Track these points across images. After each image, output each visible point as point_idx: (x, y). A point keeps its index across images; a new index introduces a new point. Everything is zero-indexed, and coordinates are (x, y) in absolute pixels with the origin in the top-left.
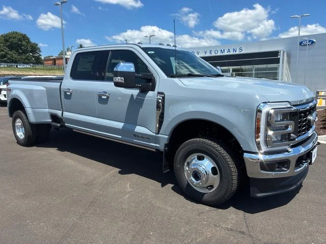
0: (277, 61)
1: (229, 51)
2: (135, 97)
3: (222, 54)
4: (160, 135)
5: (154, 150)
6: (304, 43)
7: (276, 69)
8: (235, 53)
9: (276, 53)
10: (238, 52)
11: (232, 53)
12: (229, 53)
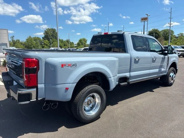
4: (167, 70)
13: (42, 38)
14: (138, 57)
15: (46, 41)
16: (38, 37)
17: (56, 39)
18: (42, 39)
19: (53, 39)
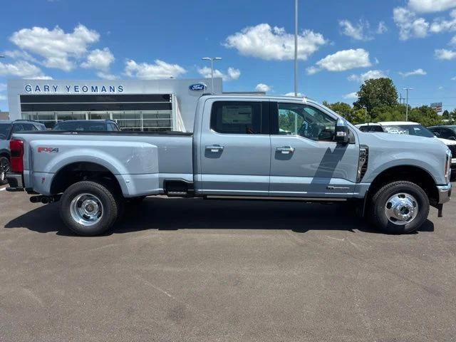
0: (169, 107)
1: (104, 89)
2: (332, 151)
3: (94, 93)
4: (361, 184)
5: (345, 200)
6: (195, 87)
7: (169, 116)
8: (112, 93)
9: (167, 97)
10: (116, 92)
11: (108, 92)
12: (104, 93)
13: (354, 104)
14: (219, 146)
15: (360, 112)
16: (342, 104)
17: (390, 105)
18: (352, 106)
19: (381, 104)
